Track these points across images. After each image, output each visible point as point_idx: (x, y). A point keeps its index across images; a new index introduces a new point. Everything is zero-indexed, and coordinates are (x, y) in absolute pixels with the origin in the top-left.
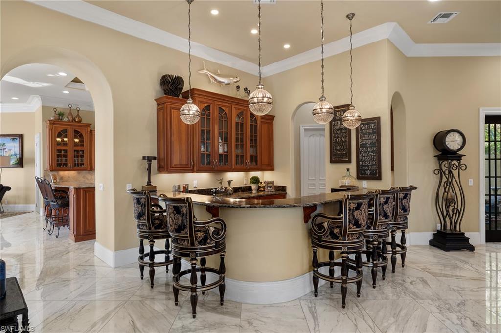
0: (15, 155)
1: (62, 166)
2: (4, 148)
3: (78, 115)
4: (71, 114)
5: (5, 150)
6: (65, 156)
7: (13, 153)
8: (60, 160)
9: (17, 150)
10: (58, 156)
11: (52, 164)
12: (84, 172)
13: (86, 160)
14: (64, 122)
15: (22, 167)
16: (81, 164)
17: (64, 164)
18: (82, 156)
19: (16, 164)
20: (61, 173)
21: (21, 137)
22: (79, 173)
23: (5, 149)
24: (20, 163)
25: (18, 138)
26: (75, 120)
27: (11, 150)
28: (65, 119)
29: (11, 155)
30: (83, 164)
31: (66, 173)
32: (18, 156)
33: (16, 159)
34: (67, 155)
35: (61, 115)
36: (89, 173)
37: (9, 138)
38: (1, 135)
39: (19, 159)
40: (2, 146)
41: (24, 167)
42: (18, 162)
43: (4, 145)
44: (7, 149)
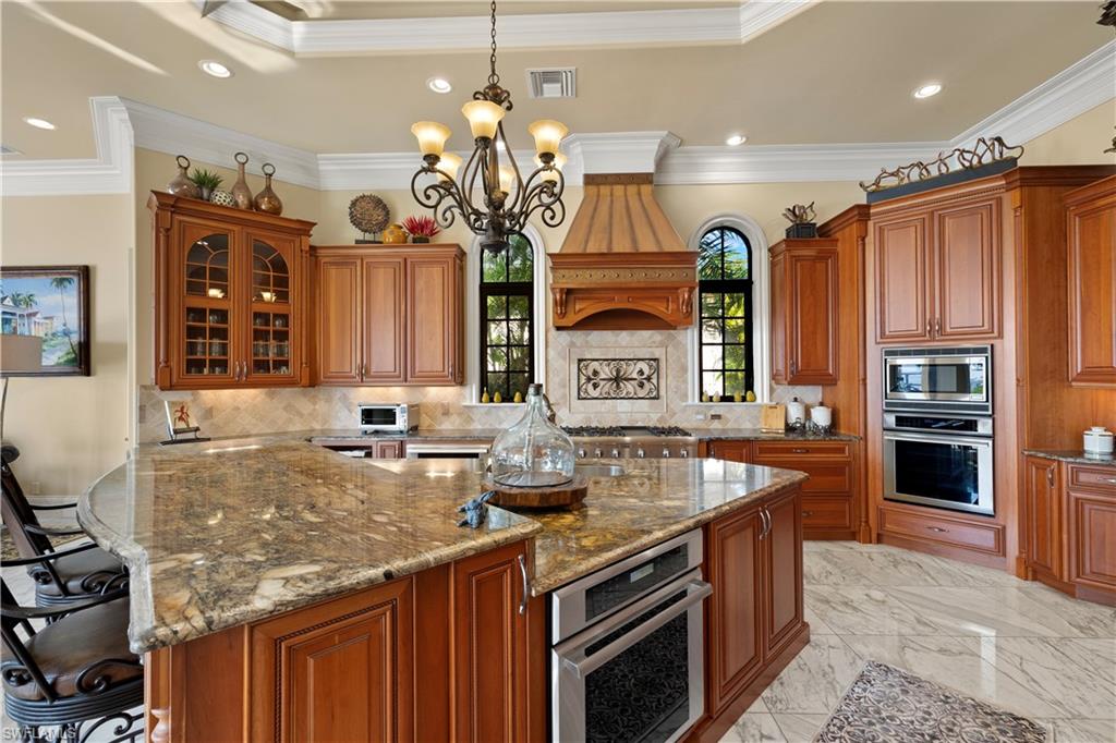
0: (66, 334)
1: (206, 371)
2: (30, 311)
3: (268, 188)
4: (242, 185)
5: (34, 319)
6: (222, 334)
7: (58, 326)
8: (199, 348)
9: (73, 319)
10: (193, 332)
11: (167, 361)
12: (287, 391)
13: (294, 349)
14: (215, 206)
15: (88, 373)
16: (279, 364)
17: (214, 363)
18: (282, 336)
19: (69, 362)
20: (208, 396)
21: (85, 274)
22: (271, 396)
23: (35, 314)
24: (82, 361)
25: (76, 279)
26: (258, 208)
27: (51, 318)
28: (220, 197)
29: (54, 335)
30: (286, 363)
31: (226, 394)
32: (75, 339)
33: (68, 348)
34: (225, 330)
35: (207, 183)
36: (305, 395)
37: (46, 280)
38: (4, 269)
39: (76, 348)
40: (24, 306)
41: (94, 375)
42: (73, 355)
43: (29, 300)
44: (39, 316)
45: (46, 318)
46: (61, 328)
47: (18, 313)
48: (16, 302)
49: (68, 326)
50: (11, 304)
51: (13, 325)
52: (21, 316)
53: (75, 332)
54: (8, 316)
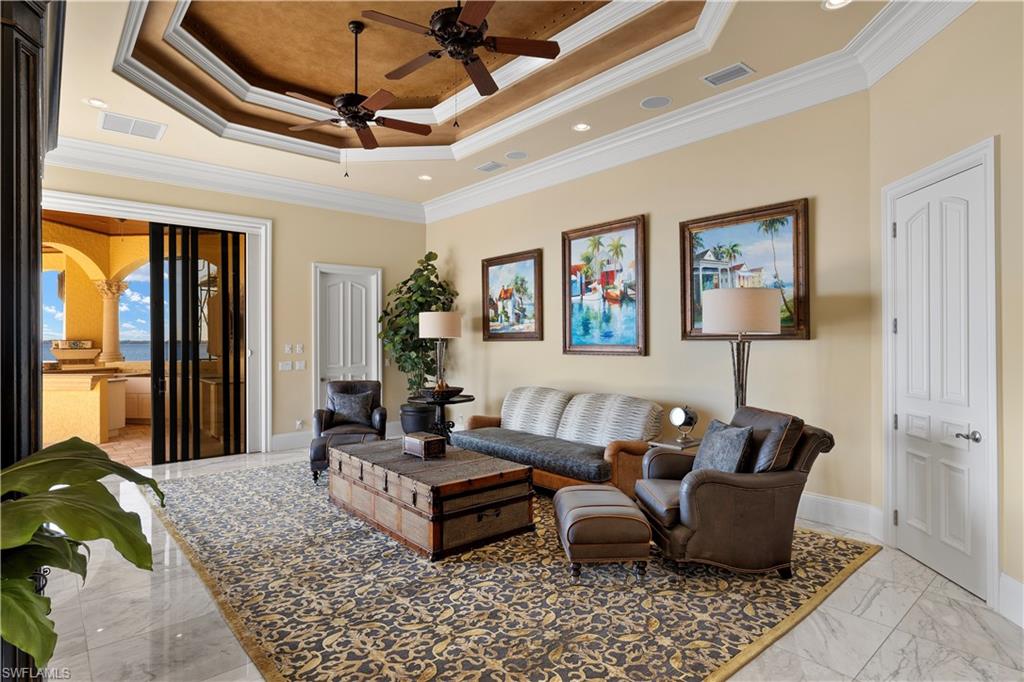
0: (779, 286)
2: (734, 264)
5: (738, 272)
7: (767, 278)
9: (786, 270)
15: (807, 335)
19: (782, 322)
23: (739, 267)
24: (799, 320)
25: (790, 219)
27: (759, 270)
29: (762, 288)
32: (790, 293)
33: (781, 305)
37: (752, 226)
39: (791, 305)
40: (727, 260)
41: (815, 338)
42: (788, 314)
43: (733, 251)
44: (743, 269)
45: (752, 271)
46: (770, 281)
47: (720, 267)
48: (718, 256)
49: (780, 278)
50: (713, 258)
51: (715, 281)
52: (724, 271)
53: (788, 285)
54: (707, 273)
